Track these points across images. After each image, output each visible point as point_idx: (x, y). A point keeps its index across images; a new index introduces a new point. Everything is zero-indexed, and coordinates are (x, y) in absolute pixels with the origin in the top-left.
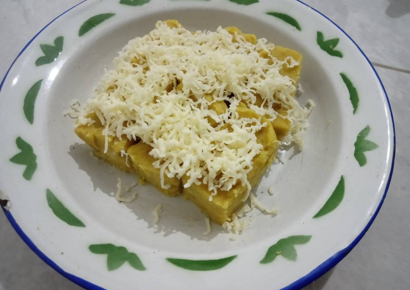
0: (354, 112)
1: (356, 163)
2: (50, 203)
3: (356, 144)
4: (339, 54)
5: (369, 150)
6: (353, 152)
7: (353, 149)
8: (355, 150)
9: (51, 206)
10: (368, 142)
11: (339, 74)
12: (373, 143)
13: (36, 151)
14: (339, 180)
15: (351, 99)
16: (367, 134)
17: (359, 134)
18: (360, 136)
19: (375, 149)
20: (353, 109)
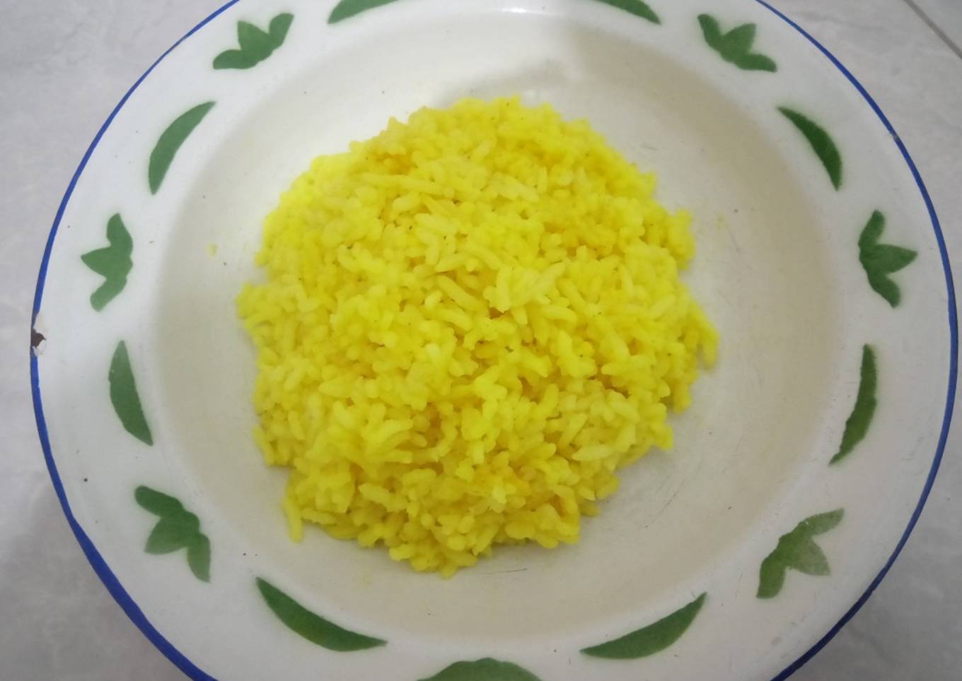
0: (836, 459)
1: (754, 582)
2: (113, 371)
3: (785, 540)
4: (891, 294)
5: (803, 568)
6: (766, 555)
7: (772, 546)
8: (775, 551)
9: (112, 377)
10: (815, 550)
11: (863, 344)
12: (824, 558)
13: (135, 256)
14: (692, 599)
15: (850, 423)
16: (826, 529)
17: (807, 519)
18: (807, 523)
19: (819, 574)
20: (835, 450)
